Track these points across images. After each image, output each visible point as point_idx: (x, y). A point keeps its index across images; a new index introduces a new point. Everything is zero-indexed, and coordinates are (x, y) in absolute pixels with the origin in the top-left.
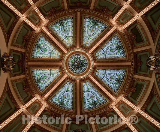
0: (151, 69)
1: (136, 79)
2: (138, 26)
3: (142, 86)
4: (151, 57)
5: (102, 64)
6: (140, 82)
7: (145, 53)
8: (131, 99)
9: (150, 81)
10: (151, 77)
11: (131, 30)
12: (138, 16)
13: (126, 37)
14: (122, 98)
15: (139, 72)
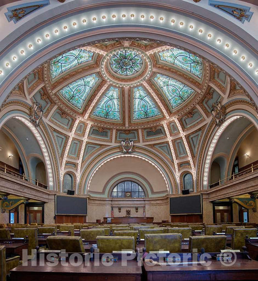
0: (122, 142)
1: (112, 131)
2: (162, 136)
3: (106, 136)
4: (132, 142)
5: (126, 96)
6: (109, 134)
7: (136, 137)
8: (92, 130)
9: (111, 142)
10: (115, 142)
11: (161, 129)
12: (169, 139)
13: (155, 125)
14: (90, 124)
15: (119, 133)
